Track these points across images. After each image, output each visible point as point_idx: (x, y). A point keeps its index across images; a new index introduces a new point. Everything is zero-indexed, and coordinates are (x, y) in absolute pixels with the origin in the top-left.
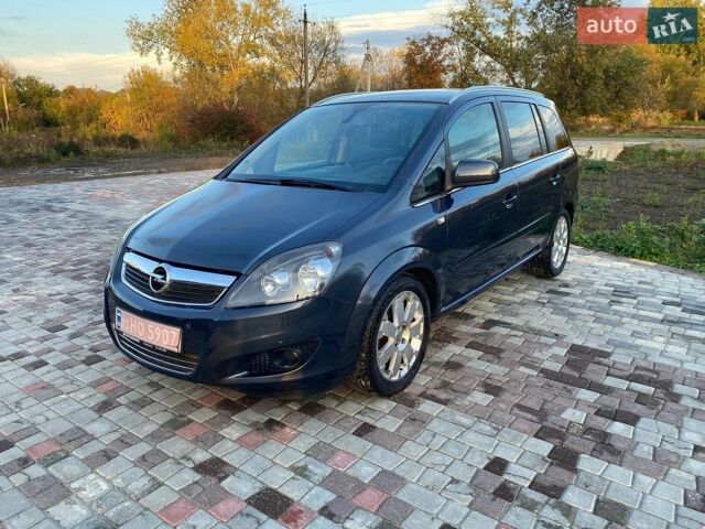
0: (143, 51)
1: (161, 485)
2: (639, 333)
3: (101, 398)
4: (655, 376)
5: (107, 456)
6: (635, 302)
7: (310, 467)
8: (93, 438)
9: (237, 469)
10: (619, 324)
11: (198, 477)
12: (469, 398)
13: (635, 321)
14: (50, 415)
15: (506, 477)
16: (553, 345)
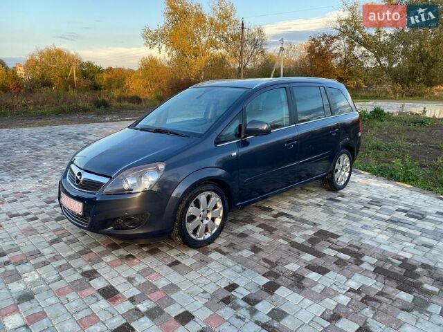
0: (151, 46)
1: (62, 279)
2: (367, 226)
3: (55, 237)
4: (357, 250)
5: (44, 264)
6: (379, 208)
7: (136, 278)
8: (42, 255)
9: (101, 275)
10: (358, 220)
11: (81, 277)
12: (240, 253)
13: (370, 219)
14: (28, 243)
15: (232, 293)
16: (309, 229)
